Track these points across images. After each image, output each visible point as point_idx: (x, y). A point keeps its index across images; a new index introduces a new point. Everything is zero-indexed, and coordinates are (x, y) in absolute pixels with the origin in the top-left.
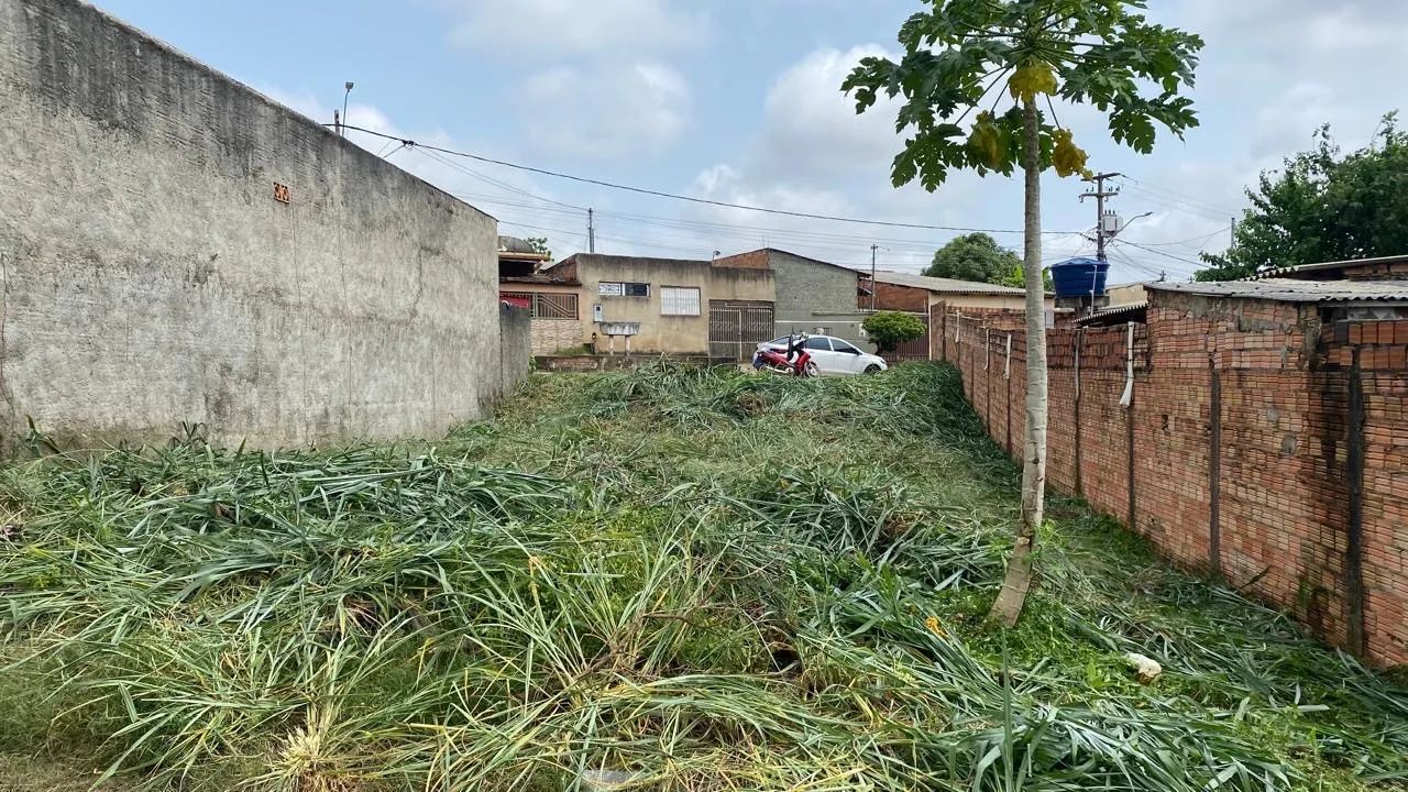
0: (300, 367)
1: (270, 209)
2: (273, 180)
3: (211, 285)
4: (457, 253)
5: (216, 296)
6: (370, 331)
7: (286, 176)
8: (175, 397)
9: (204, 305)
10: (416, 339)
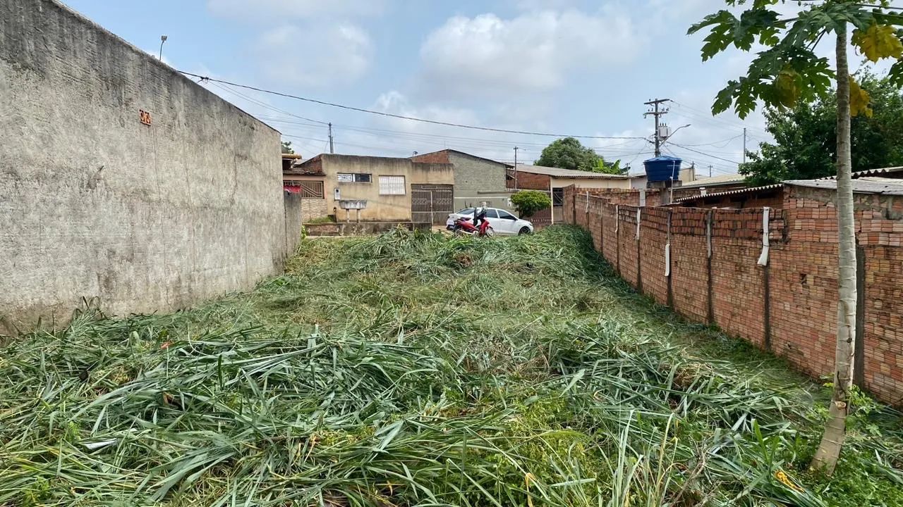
0: (160, 246)
1: (138, 130)
2: (139, 108)
3: (99, 190)
4: (257, 157)
5: (103, 197)
6: (206, 217)
7: (147, 104)
8: (77, 278)
9: (94, 205)
10: (234, 220)
